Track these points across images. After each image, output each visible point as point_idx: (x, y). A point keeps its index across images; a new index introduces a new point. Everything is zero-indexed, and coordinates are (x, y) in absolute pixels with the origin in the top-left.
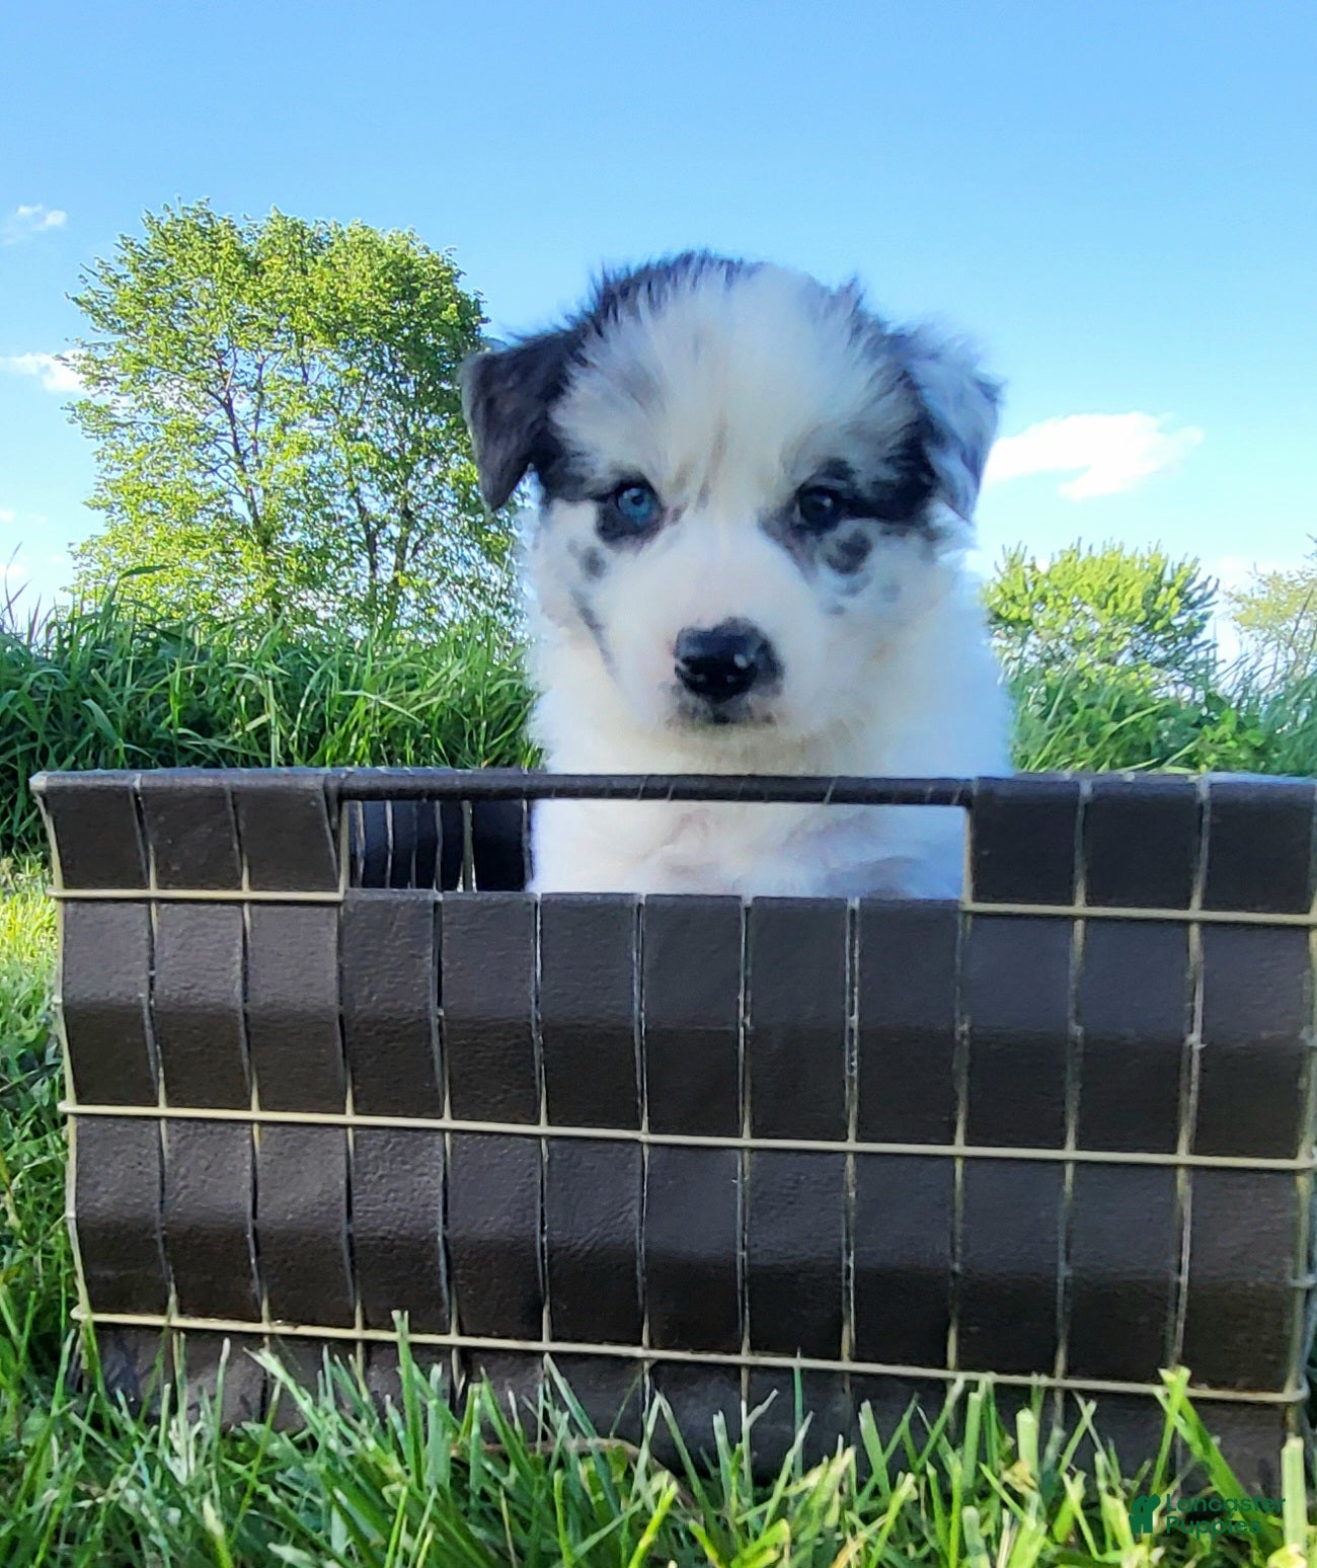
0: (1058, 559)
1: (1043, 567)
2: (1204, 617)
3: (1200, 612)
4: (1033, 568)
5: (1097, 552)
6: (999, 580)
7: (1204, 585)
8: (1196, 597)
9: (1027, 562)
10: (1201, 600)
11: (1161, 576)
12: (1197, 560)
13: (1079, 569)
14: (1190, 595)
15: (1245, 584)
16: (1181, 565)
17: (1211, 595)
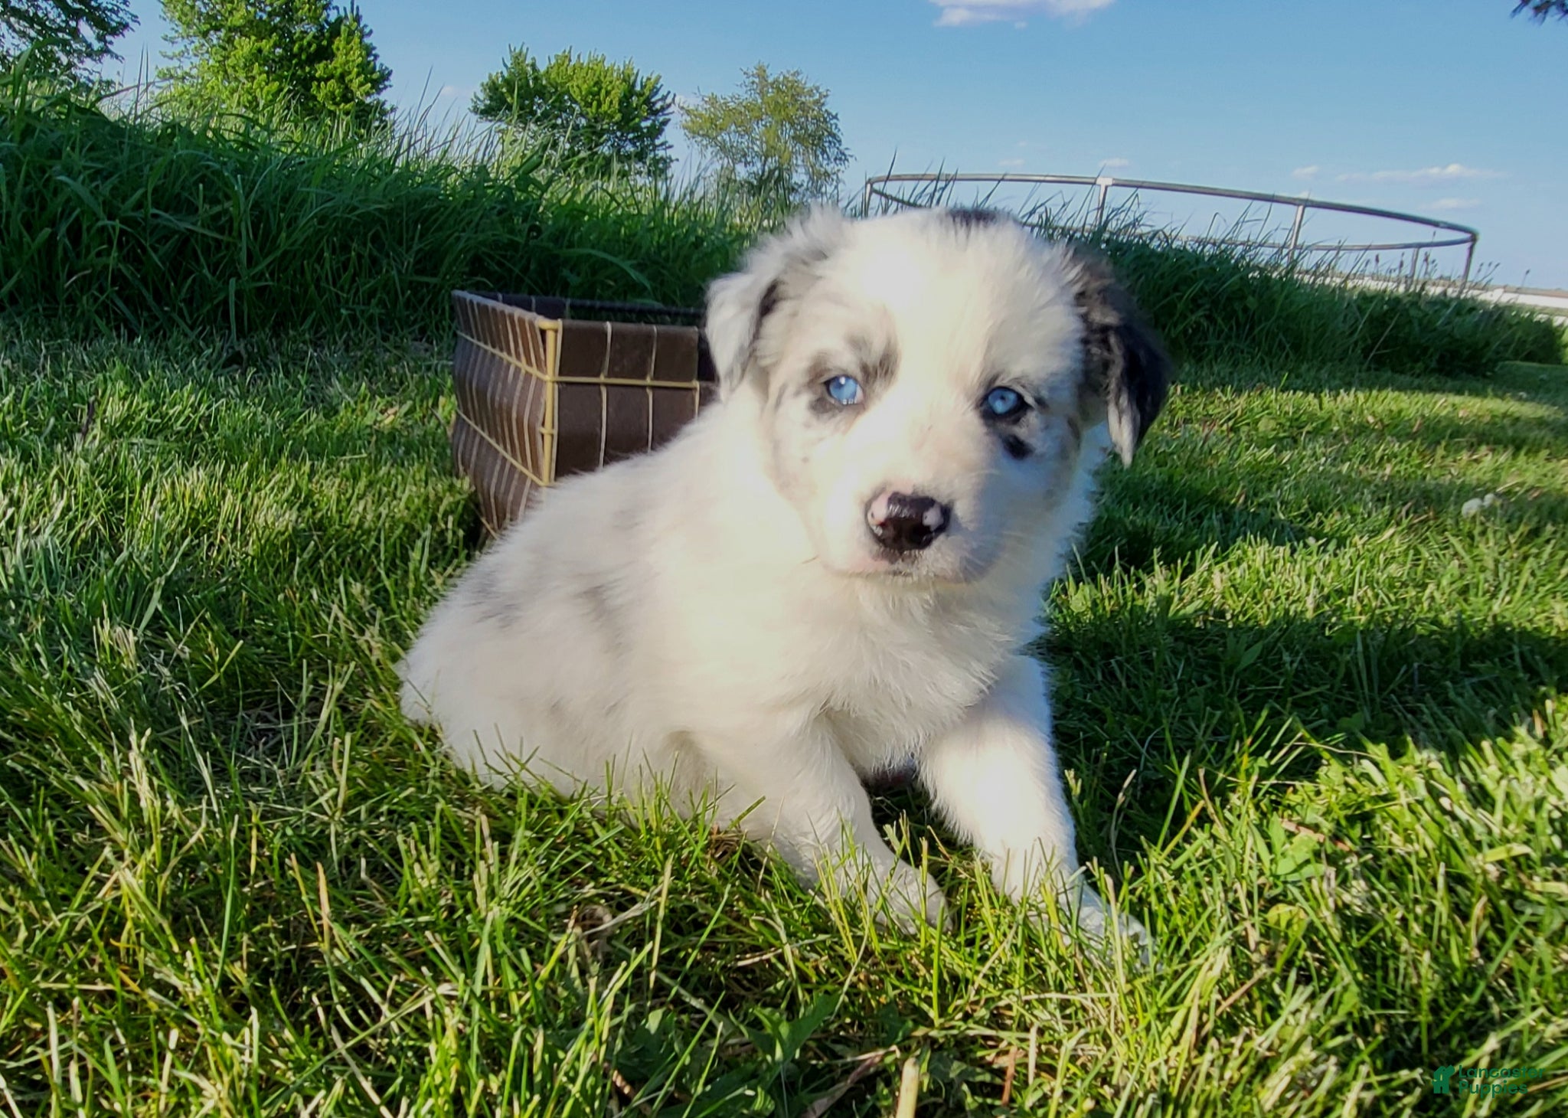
0: (553, 61)
1: (542, 68)
2: (665, 123)
3: (661, 119)
4: (533, 66)
5: (584, 60)
6: (506, 74)
7: (664, 98)
8: (658, 106)
9: (529, 61)
10: (663, 109)
11: (633, 86)
12: (659, 78)
13: (570, 72)
14: (654, 103)
15: (693, 102)
16: (649, 79)
17: (669, 106)
